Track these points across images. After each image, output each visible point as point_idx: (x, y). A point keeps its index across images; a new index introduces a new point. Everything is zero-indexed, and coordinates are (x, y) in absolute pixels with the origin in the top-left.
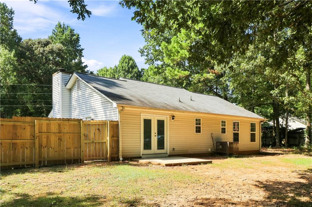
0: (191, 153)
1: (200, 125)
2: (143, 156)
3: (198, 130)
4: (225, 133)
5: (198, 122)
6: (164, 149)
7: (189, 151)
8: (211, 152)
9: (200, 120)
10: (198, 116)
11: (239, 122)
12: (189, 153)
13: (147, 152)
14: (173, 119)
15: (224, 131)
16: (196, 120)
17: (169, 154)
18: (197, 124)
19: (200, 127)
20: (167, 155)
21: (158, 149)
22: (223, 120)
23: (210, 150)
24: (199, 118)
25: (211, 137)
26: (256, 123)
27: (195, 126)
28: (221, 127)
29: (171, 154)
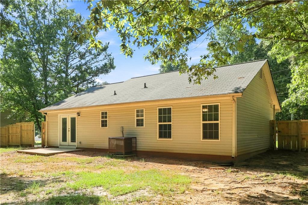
0: (97, 148)
1: (107, 118)
2: (60, 147)
3: (104, 124)
4: (142, 125)
5: (104, 115)
6: (75, 142)
7: (94, 145)
9: (106, 113)
10: (104, 109)
11: (171, 107)
12: (95, 148)
13: (64, 143)
14: (79, 115)
15: (140, 123)
16: (103, 113)
18: (103, 117)
19: (107, 120)
21: (72, 142)
22: (140, 109)
24: (105, 111)
25: (120, 132)
26: (219, 104)
27: (101, 119)
28: (136, 118)
29: (78, 147)
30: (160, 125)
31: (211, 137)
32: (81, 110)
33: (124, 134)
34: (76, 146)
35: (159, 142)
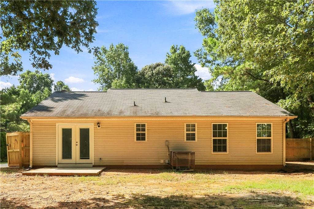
0: (129, 164)
1: (145, 131)
2: (59, 166)
3: (141, 137)
4: (194, 140)
5: (141, 128)
6: (89, 159)
7: (125, 162)
8: (164, 164)
9: (143, 126)
10: (140, 121)
11: (227, 123)
12: (125, 164)
13: (67, 161)
15: (191, 137)
16: (138, 125)
17: (93, 165)
18: (138, 130)
19: (145, 133)
20: (91, 165)
21: (81, 159)
22: (191, 123)
23: (162, 161)
24: (142, 123)
25: (165, 146)
27: (135, 132)
28: (186, 132)
29: (96, 164)
30: (214, 140)
31: (264, 150)
32: (101, 120)
33: (169, 148)
34: (92, 163)
35: (213, 155)
